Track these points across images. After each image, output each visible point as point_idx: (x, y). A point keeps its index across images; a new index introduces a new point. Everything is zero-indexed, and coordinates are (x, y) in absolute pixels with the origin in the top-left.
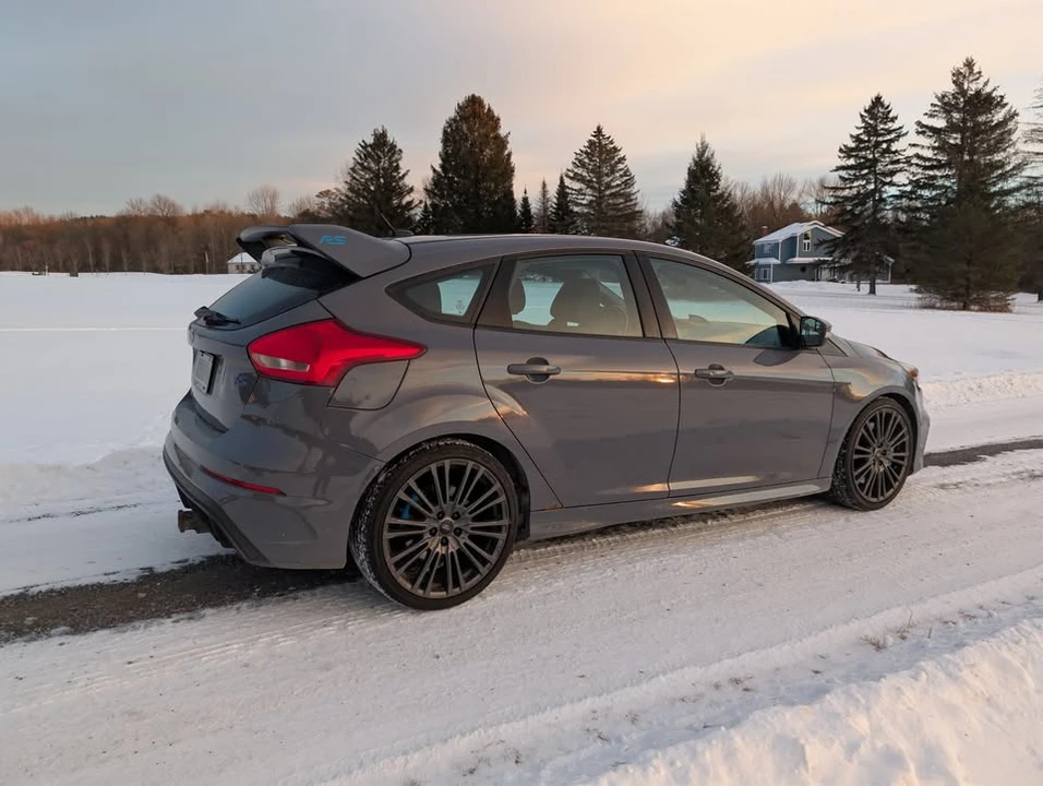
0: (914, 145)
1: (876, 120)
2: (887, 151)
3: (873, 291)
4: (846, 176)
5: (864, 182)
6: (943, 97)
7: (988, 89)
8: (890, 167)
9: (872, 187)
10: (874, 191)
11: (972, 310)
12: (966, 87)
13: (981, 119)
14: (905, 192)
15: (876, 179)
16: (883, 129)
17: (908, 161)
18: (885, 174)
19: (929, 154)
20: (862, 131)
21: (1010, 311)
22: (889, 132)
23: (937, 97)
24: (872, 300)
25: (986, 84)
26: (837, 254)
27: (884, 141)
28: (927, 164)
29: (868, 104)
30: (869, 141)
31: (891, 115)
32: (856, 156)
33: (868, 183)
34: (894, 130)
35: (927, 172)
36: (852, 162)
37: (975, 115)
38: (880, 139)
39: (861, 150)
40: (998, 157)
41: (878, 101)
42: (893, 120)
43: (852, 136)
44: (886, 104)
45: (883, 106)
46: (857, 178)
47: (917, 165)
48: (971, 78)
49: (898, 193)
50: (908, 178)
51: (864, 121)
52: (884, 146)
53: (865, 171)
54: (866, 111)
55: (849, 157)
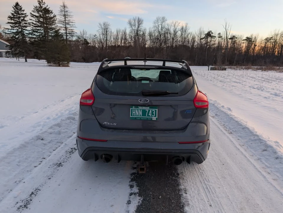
0: (31, 20)
1: (18, 10)
2: (23, 20)
3: (26, 61)
4: (12, 26)
5: (18, 28)
6: (37, 7)
7: (48, 8)
8: (24, 25)
9: (20, 30)
10: (21, 31)
11: (61, 67)
12: (42, 6)
13: (47, 15)
14: (30, 33)
15: (21, 27)
16: (20, 13)
17: (29, 24)
18: (24, 27)
19: (35, 23)
20: (14, 12)
21: (69, 67)
22: (23, 14)
23: (34, 7)
24: (26, 63)
25: (47, 6)
26: (13, 49)
27: (22, 17)
28: (35, 25)
29: (15, 4)
30: (17, 16)
31: (22, 9)
32: (14, 20)
33: (19, 29)
34: (24, 14)
35: (36, 28)
36: (13, 21)
37: (46, 14)
38: (20, 16)
39: (15, 18)
40: (53, 26)
41: (17, 4)
42: (23, 11)
43: (11, 13)
44: (20, 5)
45: (19, 6)
46: (16, 27)
47: (32, 25)
48: (43, 3)
49: (28, 33)
50: (31, 29)
51: (14, 9)
52: (22, 18)
53: (18, 25)
54: (14, 6)
55: (11, 20)
